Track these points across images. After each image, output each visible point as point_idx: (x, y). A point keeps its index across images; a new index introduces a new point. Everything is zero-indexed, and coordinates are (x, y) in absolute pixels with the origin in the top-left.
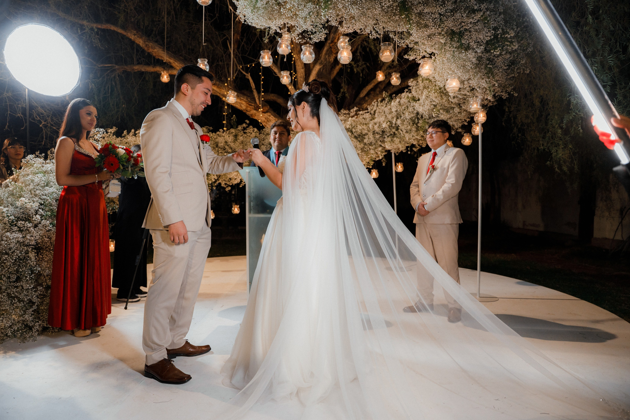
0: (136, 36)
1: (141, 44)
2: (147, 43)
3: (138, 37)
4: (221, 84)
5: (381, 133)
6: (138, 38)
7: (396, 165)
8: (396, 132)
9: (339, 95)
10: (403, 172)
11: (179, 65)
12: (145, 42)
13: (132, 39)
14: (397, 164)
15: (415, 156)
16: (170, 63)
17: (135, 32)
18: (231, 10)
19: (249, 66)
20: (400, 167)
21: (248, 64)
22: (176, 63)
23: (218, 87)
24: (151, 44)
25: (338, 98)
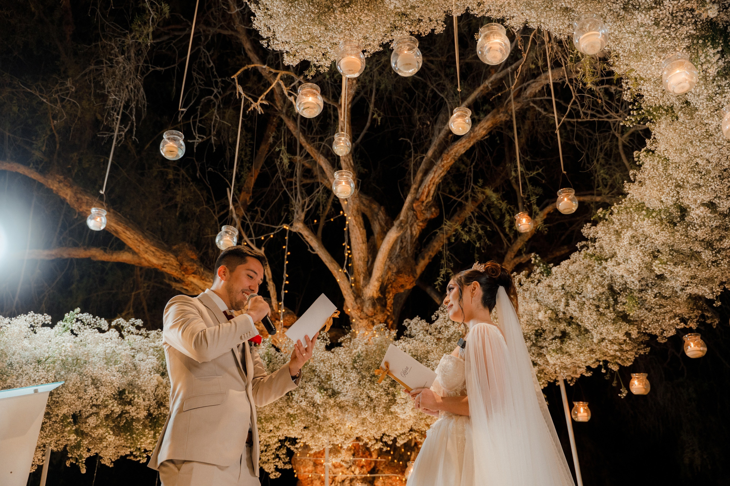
0: (61, 185)
1: (68, 198)
2: (79, 196)
3: (66, 186)
4: (207, 273)
5: (533, 337)
6: (65, 188)
7: (571, 406)
8: (569, 329)
9: (438, 280)
10: (590, 421)
11: (132, 237)
12: (76, 194)
13: (55, 189)
14: (576, 404)
15: (614, 384)
16: (116, 232)
17: (62, 177)
18: (240, 94)
19: (263, 238)
20: (582, 410)
21: (262, 235)
22: (128, 233)
23: (201, 279)
24: (88, 198)
25: (436, 285)
